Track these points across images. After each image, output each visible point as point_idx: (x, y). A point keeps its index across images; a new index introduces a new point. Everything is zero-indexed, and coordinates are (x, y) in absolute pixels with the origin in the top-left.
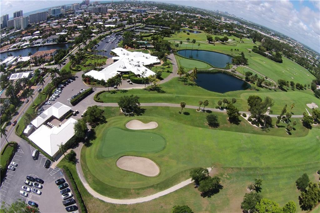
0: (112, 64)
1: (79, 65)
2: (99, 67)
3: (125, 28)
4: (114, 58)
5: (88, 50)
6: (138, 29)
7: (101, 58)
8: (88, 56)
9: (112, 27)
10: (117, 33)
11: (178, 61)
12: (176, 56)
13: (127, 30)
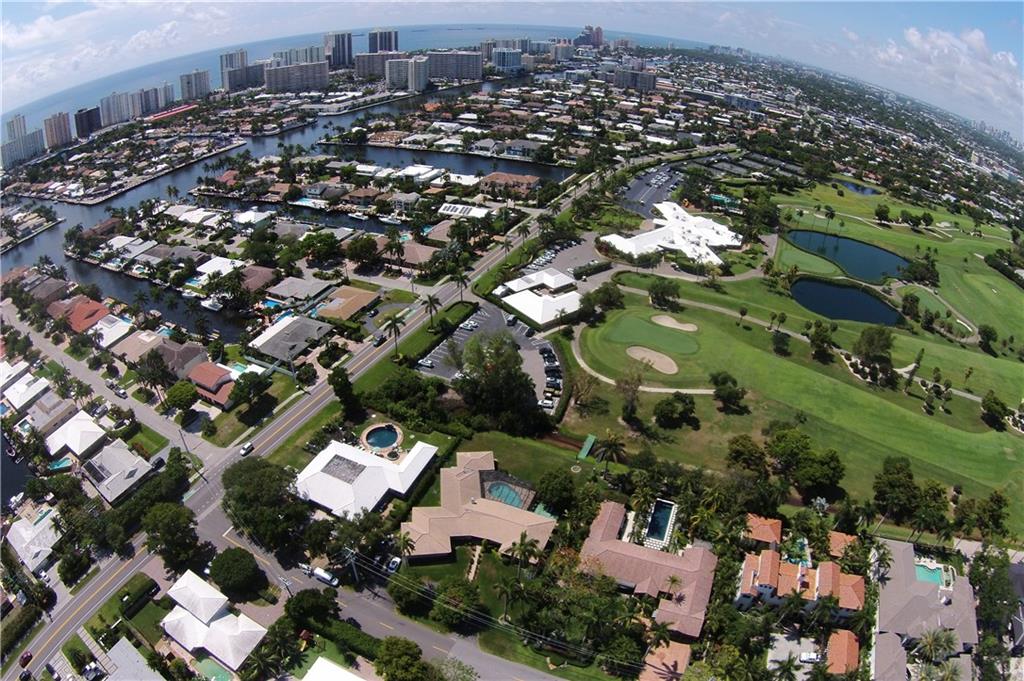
0: (651, 230)
1: (588, 221)
2: (627, 231)
3: (694, 154)
4: (657, 221)
5: (607, 194)
6: (725, 161)
7: (632, 216)
8: (606, 207)
9: (665, 146)
10: (673, 165)
11: (778, 252)
12: (781, 240)
13: (697, 160)
